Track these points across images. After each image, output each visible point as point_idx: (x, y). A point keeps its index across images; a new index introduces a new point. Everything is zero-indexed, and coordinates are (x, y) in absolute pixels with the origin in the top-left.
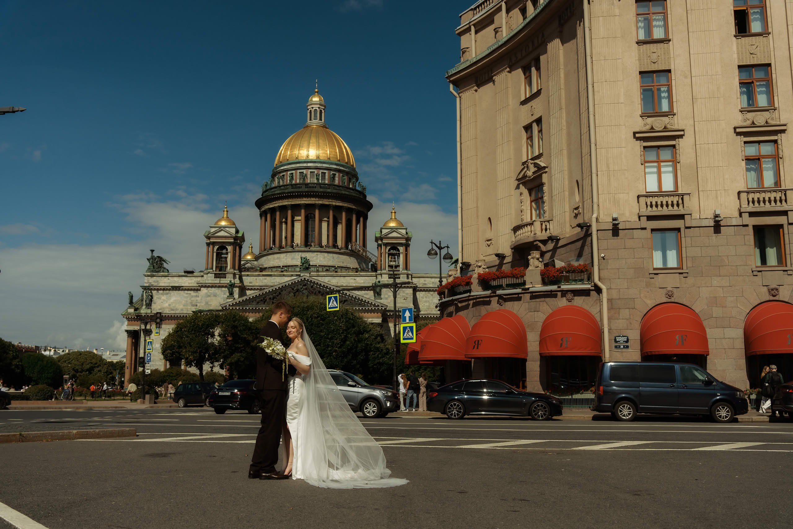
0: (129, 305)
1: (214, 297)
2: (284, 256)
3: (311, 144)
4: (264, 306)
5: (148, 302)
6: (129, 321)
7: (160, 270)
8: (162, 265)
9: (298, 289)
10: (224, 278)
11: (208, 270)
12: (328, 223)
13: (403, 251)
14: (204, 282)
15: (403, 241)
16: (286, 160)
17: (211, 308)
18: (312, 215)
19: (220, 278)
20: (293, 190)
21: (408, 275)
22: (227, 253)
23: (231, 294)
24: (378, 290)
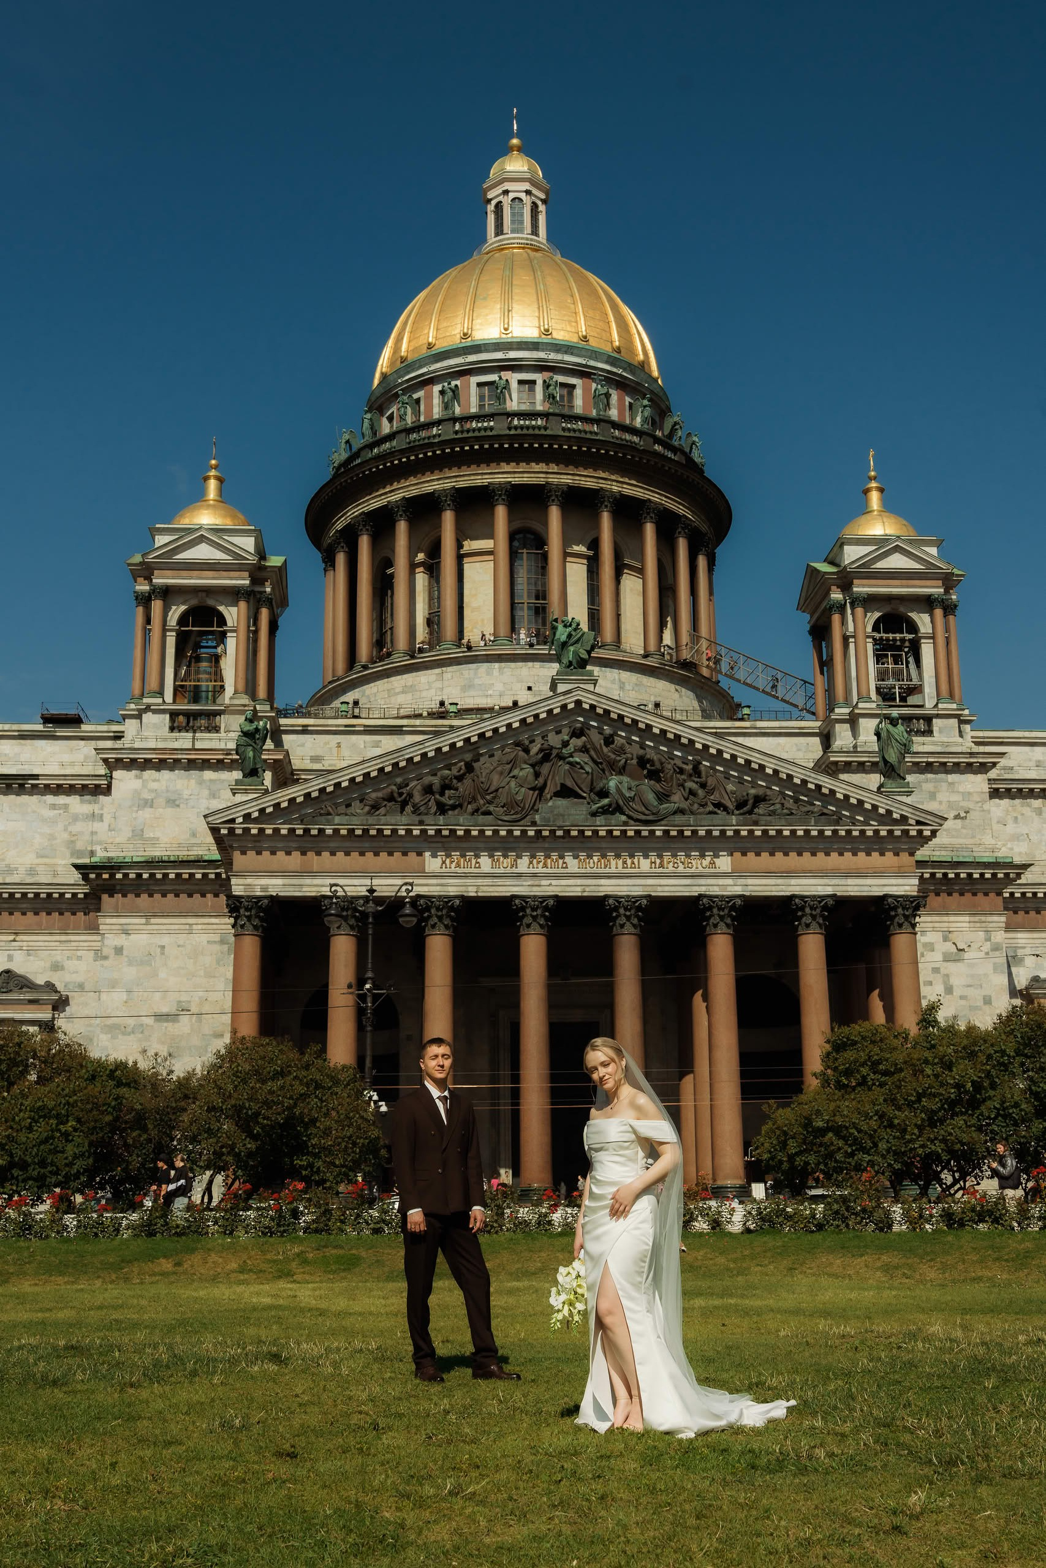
2: (433, 678)
3: (516, 290)
4: (404, 819)
9: (552, 748)
10: (210, 732)
11: (145, 700)
12: (588, 566)
13: (934, 628)
14: (126, 746)
15: (935, 589)
16: (425, 347)
17: (158, 854)
18: (529, 536)
19: (195, 732)
20: (459, 436)
21: (962, 722)
22: (223, 636)
23: (253, 773)
24: (892, 757)
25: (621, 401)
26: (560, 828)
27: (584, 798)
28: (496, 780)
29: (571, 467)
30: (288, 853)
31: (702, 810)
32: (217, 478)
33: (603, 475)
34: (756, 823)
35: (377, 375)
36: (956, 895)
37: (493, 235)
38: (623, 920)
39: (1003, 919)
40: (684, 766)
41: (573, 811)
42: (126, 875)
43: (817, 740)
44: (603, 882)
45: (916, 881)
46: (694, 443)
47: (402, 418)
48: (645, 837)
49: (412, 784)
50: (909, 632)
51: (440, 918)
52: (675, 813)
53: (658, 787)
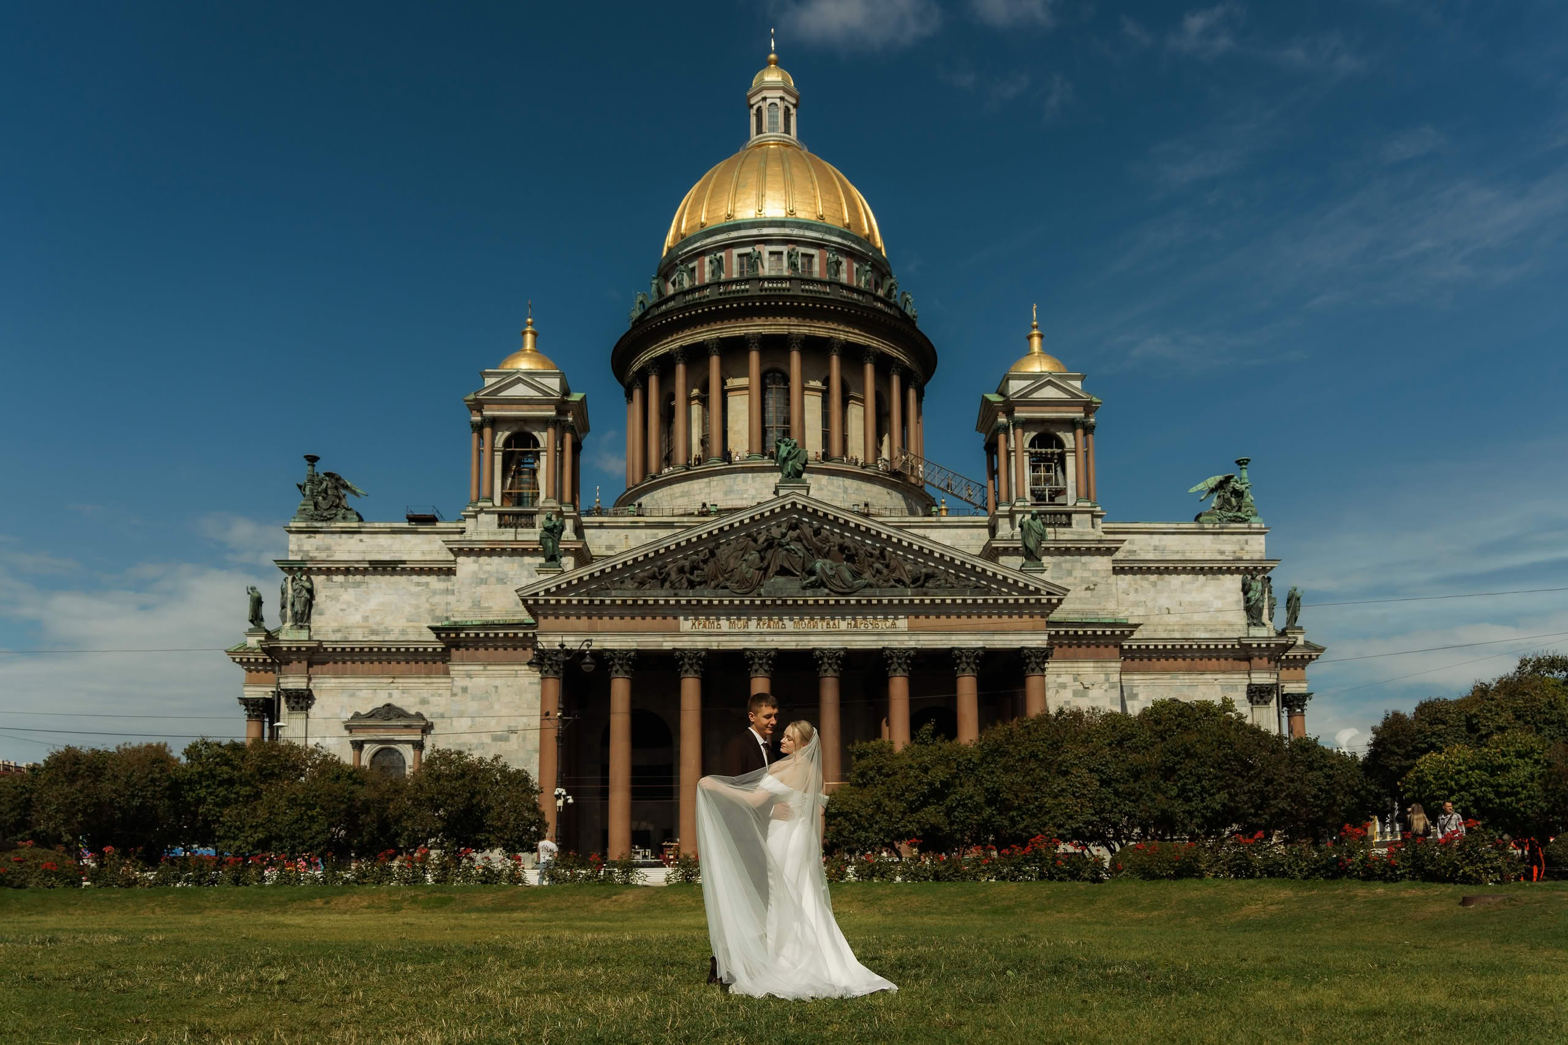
0: (252, 626)
1: (499, 586)
3: (768, 179)
4: (663, 593)
5: (298, 607)
6: (250, 671)
7: (336, 515)
8: (340, 499)
9: (774, 538)
10: (527, 527)
11: (480, 504)
12: (823, 398)
13: (1076, 444)
14: (467, 538)
15: (1078, 414)
16: (699, 226)
17: (491, 619)
18: (777, 374)
19: (517, 528)
20: (723, 297)
21: (1094, 516)
22: (537, 456)
23: (553, 558)
24: (1031, 544)
25: (850, 266)
26: (779, 598)
27: (798, 576)
28: (732, 563)
29: (808, 320)
30: (579, 618)
31: (885, 584)
32: (533, 333)
33: (833, 326)
34: (926, 594)
35: (665, 249)
36: (1084, 647)
37: (755, 134)
38: (826, 666)
39: (1119, 665)
40: (874, 552)
41: (789, 586)
42: (467, 635)
43: (986, 531)
44: (812, 638)
45: (1046, 637)
46: (907, 300)
47: (681, 283)
48: (843, 605)
49: (669, 567)
50: (1057, 447)
51: (691, 665)
52: (865, 587)
53: (853, 567)
